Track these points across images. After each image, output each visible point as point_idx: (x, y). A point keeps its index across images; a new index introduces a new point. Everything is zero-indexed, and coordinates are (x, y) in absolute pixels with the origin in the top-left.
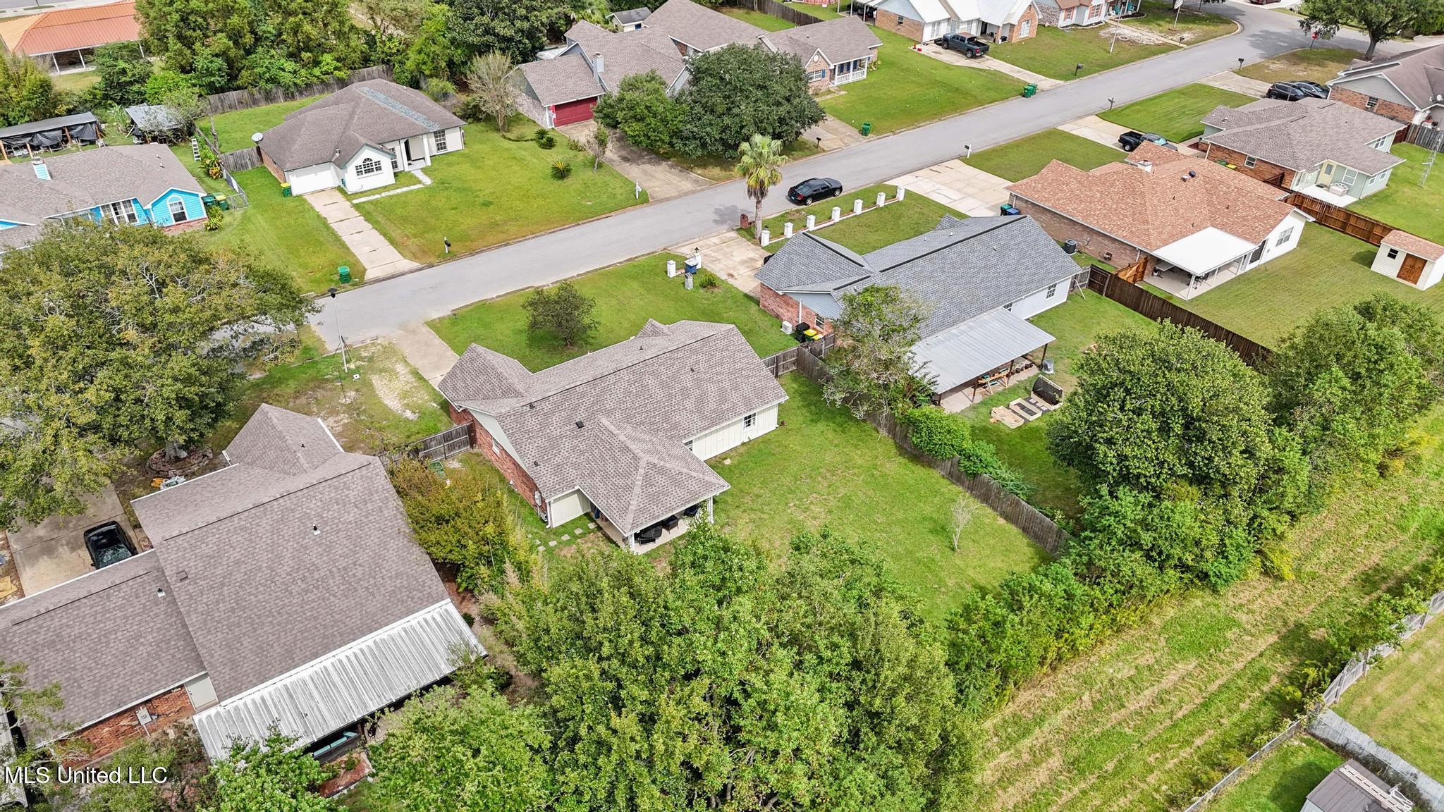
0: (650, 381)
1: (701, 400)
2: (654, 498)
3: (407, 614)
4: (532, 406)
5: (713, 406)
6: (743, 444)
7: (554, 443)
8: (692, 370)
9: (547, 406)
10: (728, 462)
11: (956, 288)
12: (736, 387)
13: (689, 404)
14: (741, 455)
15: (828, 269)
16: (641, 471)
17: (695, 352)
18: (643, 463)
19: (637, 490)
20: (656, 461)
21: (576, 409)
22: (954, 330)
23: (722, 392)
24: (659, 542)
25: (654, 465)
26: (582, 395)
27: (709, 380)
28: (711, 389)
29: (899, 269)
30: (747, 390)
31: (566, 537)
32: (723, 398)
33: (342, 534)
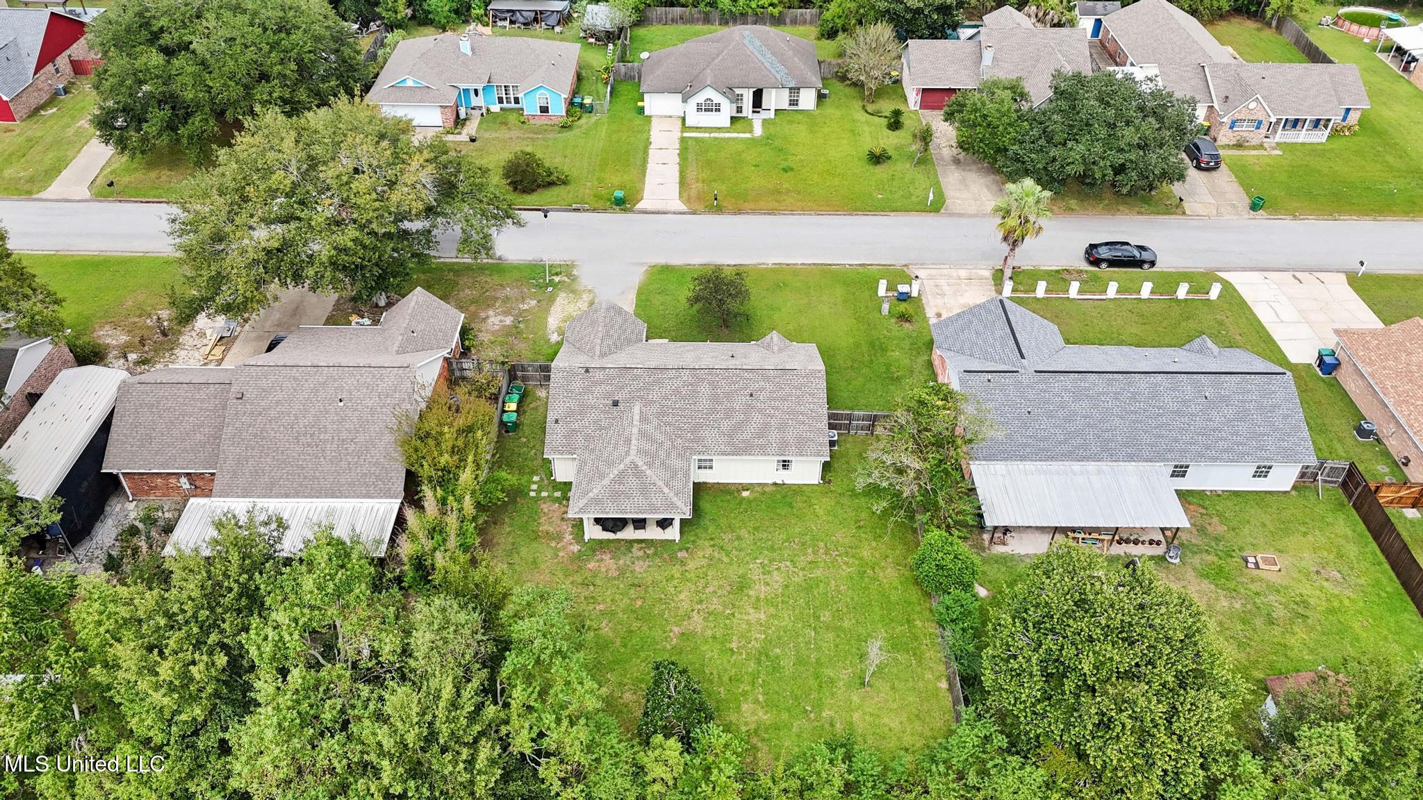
0: (705, 389)
1: (739, 427)
2: (615, 496)
3: (364, 497)
4: (587, 371)
5: (747, 435)
6: (775, 484)
7: (583, 410)
8: (751, 395)
9: (599, 375)
10: (745, 494)
11: (1117, 421)
12: (782, 427)
13: (726, 425)
14: (764, 493)
15: (993, 346)
16: (622, 466)
17: (766, 379)
18: (628, 460)
19: (606, 481)
20: (640, 464)
21: (622, 388)
22: (1076, 466)
23: (765, 427)
24: (620, 535)
25: (637, 466)
26: (636, 378)
27: (760, 411)
28: (757, 420)
29: (1061, 377)
30: (790, 435)
31: (558, 494)
32: (763, 431)
33: (357, 413)
